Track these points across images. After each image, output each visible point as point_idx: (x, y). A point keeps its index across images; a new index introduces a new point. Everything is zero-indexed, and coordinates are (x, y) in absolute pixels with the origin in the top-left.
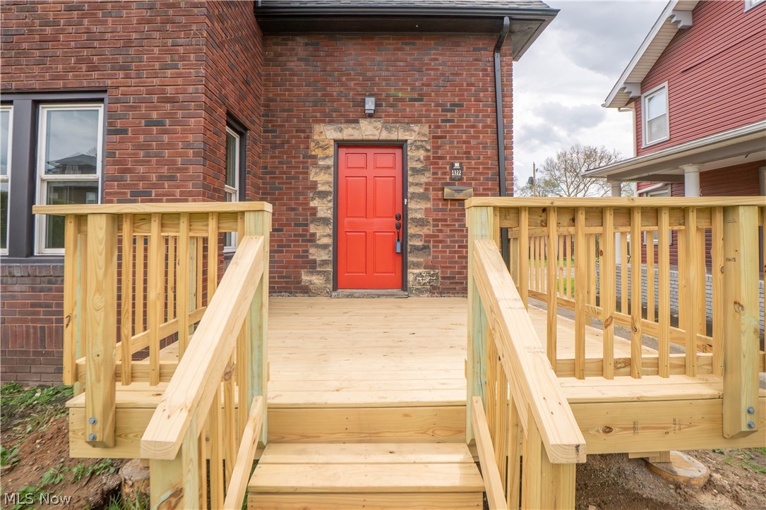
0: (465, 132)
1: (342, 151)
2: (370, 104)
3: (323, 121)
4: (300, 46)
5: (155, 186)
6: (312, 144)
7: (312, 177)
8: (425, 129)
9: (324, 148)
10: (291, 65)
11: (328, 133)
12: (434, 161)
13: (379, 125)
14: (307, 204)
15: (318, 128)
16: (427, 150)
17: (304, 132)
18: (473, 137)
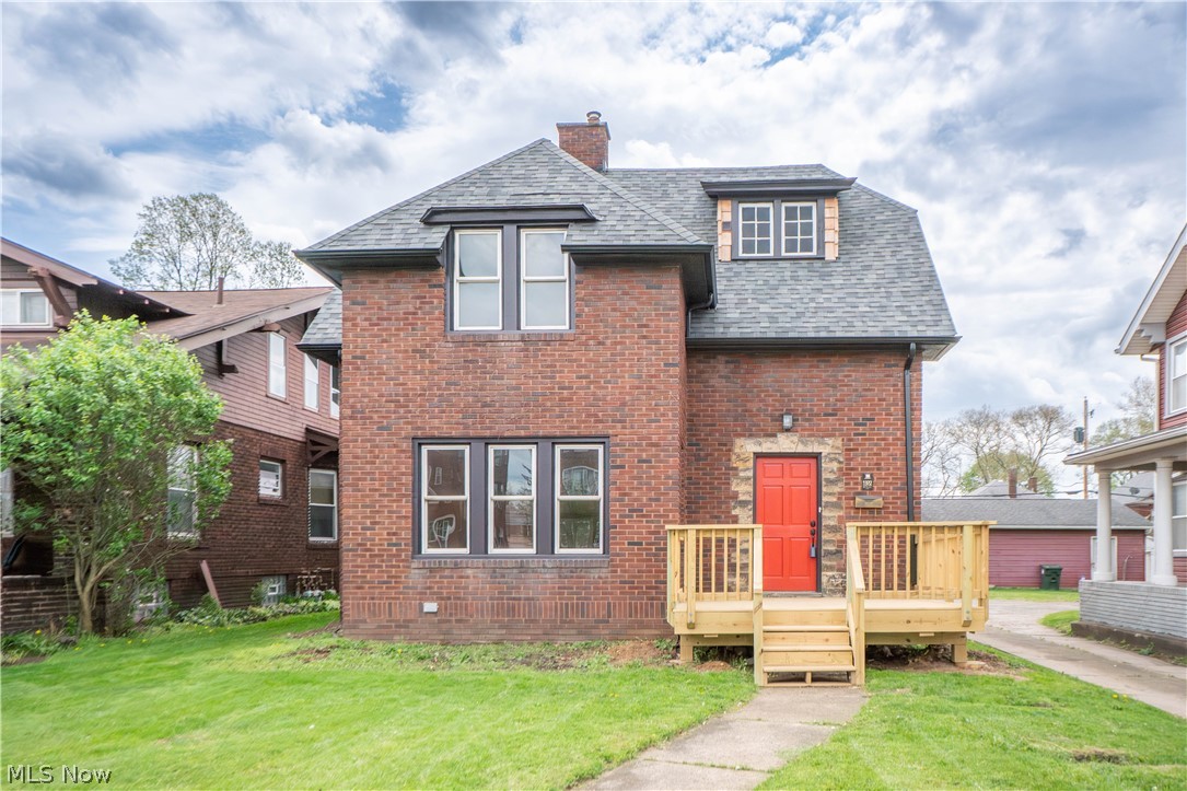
0: (876, 445)
1: (760, 461)
2: (787, 421)
3: (744, 436)
4: (721, 366)
5: (645, 505)
6: (734, 457)
7: (734, 488)
8: (839, 442)
9: (745, 460)
10: (712, 382)
11: (747, 447)
12: (846, 472)
13: (795, 439)
14: (729, 512)
15: (739, 442)
16: (840, 462)
17: (725, 445)
18: (884, 450)
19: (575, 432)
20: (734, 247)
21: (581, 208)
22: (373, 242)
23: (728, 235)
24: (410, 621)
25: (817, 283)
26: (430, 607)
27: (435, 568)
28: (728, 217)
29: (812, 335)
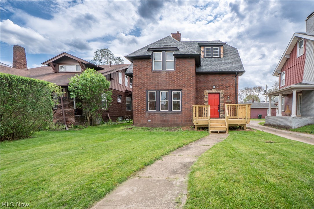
0: (230, 91)
1: (209, 94)
2: (214, 87)
5: (188, 102)
6: (204, 94)
7: (204, 99)
8: (223, 91)
9: (206, 94)
10: (200, 80)
11: (207, 92)
12: (225, 96)
13: (215, 90)
14: (203, 103)
15: (205, 91)
16: (224, 94)
17: (203, 91)
19: (176, 89)
20: (204, 55)
21: (177, 48)
22: (139, 54)
23: (203, 53)
24: (146, 123)
25: (219, 62)
26: (149, 121)
27: (150, 113)
28: (203, 50)
29: (218, 71)
